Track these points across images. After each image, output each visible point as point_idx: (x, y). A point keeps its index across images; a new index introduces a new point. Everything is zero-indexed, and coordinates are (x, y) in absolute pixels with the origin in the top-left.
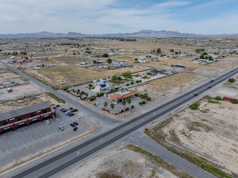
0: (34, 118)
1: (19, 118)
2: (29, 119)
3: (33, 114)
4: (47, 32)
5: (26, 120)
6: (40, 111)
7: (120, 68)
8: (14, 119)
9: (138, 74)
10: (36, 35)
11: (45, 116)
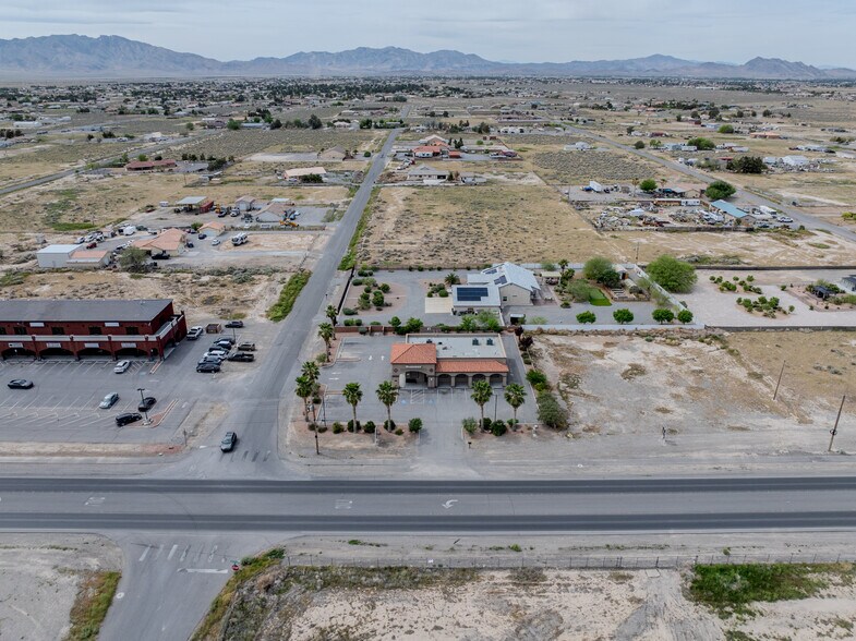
0: (91, 341)
1: (55, 328)
2: (77, 338)
3: (96, 328)
4: (669, 58)
5: (66, 338)
6: (117, 325)
7: (728, 229)
8: (42, 325)
9: (750, 279)
10: (629, 67)
11: (124, 345)
